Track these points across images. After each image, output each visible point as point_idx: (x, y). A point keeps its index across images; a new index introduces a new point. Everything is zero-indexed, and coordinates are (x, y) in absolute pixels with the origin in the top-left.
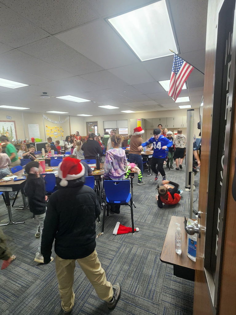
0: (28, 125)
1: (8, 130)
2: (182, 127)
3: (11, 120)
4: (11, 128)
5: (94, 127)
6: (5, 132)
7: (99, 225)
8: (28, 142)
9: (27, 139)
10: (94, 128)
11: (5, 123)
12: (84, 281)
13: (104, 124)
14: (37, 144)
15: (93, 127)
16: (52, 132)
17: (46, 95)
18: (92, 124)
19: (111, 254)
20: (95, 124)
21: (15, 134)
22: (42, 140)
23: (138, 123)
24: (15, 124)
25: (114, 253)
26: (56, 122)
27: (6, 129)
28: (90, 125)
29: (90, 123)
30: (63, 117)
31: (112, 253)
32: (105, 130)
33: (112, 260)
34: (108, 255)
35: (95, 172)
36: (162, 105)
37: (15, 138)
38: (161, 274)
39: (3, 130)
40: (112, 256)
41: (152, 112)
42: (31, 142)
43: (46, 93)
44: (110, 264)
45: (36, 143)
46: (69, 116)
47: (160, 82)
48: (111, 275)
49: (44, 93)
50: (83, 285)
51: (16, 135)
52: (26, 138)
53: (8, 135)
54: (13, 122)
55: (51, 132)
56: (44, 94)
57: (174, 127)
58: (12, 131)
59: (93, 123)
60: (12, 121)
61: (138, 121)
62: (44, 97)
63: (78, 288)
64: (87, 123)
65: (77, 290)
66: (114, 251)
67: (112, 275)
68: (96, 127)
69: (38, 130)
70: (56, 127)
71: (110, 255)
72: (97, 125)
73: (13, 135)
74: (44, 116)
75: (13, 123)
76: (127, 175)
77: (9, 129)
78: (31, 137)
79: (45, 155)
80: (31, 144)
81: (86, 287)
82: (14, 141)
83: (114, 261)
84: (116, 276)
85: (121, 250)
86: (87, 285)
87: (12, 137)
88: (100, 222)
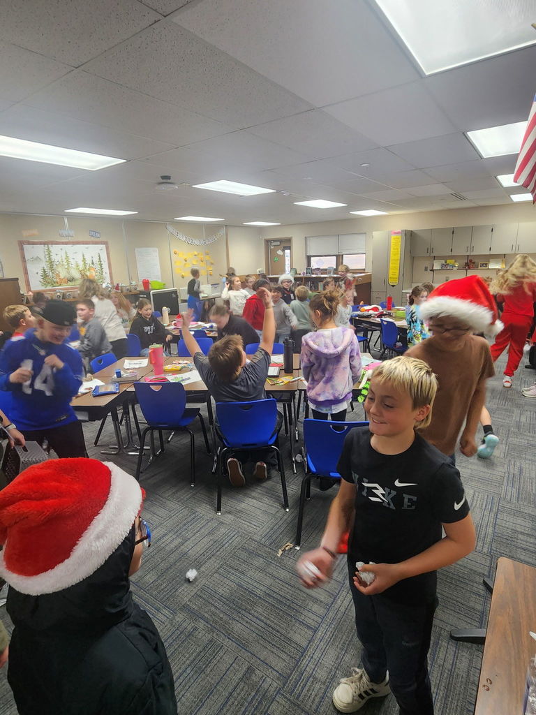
0: (136, 249)
1: (93, 263)
2: (513, 252)
3: (101, 239)
4: (100, 259)
5: (283, 250)
6: (87, 267)
7: (285, 517)
8: (135, 289)
9: (134, 283)
10: (284, 254)
11: (87, 246)
12: (242, 684)
13: (308, 243)
14: (153, 295)
15: (280, 252)
16: (187, 266)
17: (169, 181)
18: (278, 243)
19: (314, 613)
20: (286, 244)
21: (108, 271)
22: (164, 284)
23: (393, 241)
24: (107, 248)
25: (322, 611)
26: (196, 242)
27: (89, 261)
28: (274, 246)
29: (275, 241)
30: (211, 229)
31: (315, 608)
32: (309, 258)
33: (315, 631)
34: (305, 613)
35: (280, 380)
36: (464, 194)
37: (108, 280)
38: (451, 702)
39: (83, 263)
40: (316, 618)
41: (432, 212)
42: (141, 288)
43: (168, 178)
44: (310, 642)
45: (151, 292)
46: (226, 226)
47: (469, 134)
48: (311, 679)
49: (163, 177)
50: (239, 697)
51: (111, 274)
52: (130, 279)
53: (94, 273)
54: (104, 244)
55: (185, 264)
56: (165, 181)
57: (492, 252)
58: (101, 265)
59: (281, 241)
60: (101, 243)
61: (393, 237)
62: (163, 187)
63: (227, 702)
64: (268, 242)
65: (222, 709)
66: (321, 602)
67: (315, 678)
68: (288, 252)
69: (157, 262)
70: (196, 253)
71: (310, 615)
72: (289, 248)
73: (104, 273)
74: (170, 228)
75: (103, 247)
76: (363, 395)
77: (96, 260)
78: (141, 278)
79: (168, 323)
80: (141, 293)
81: (246, 704)
82: (107, 287)
83: (319, 634)
84: (324, 683)
85: (339, 602)
86: (249, 699)
87: (103, 279)
88: (288, 510)
